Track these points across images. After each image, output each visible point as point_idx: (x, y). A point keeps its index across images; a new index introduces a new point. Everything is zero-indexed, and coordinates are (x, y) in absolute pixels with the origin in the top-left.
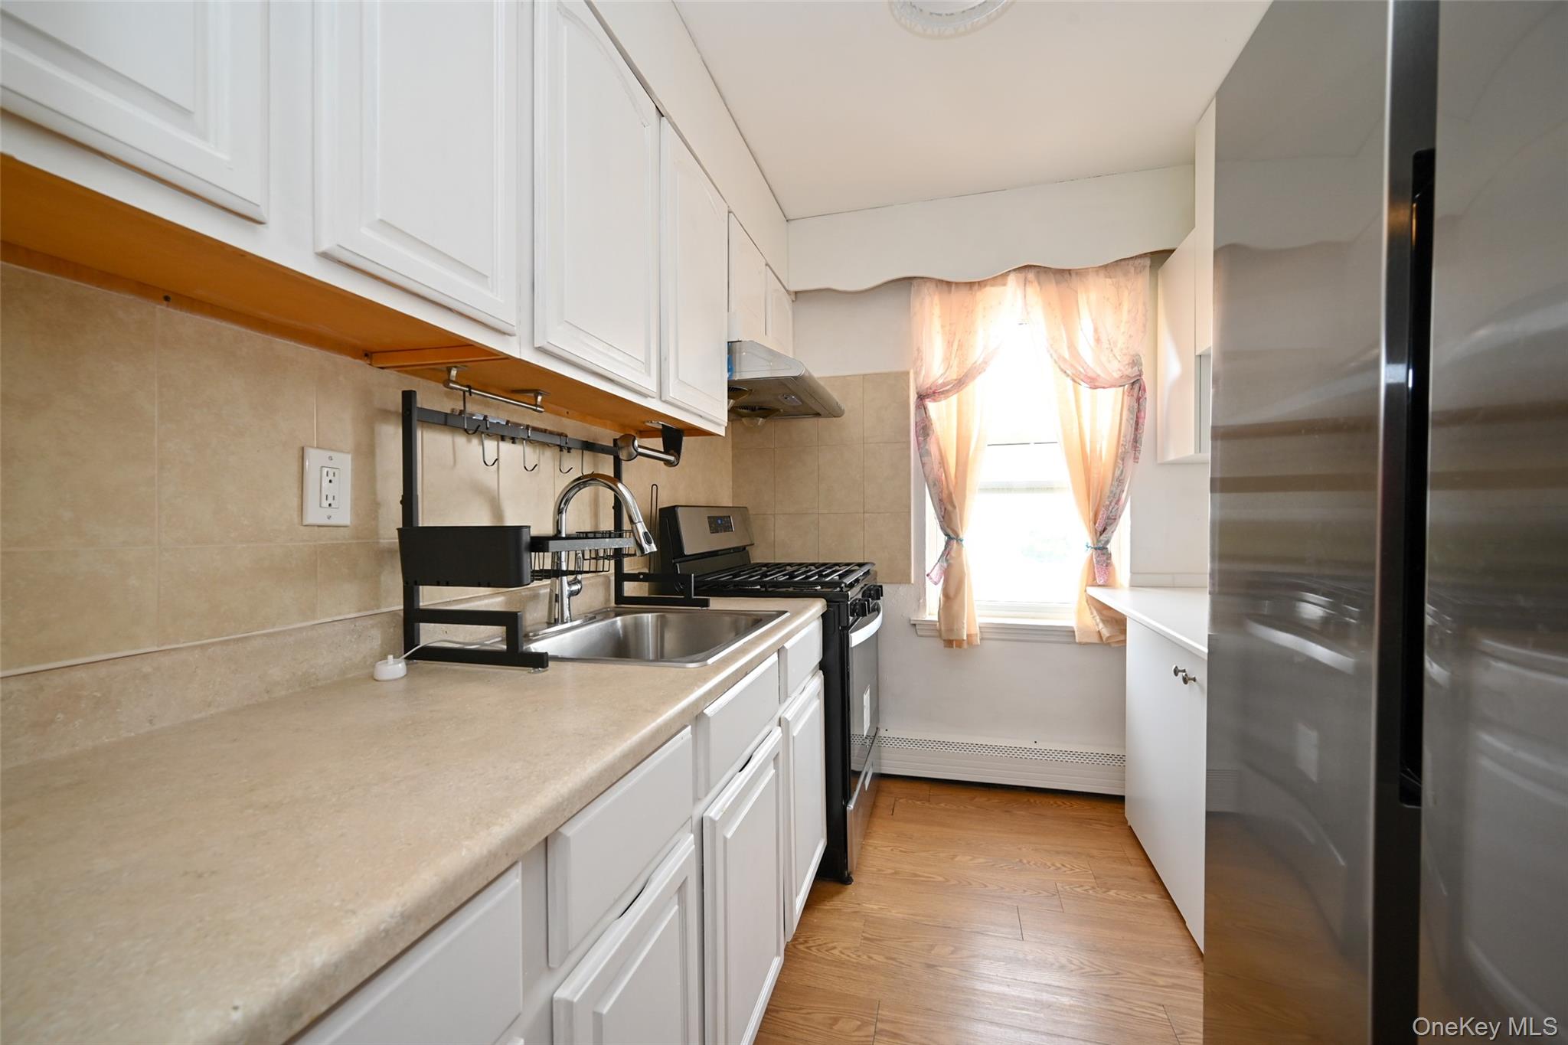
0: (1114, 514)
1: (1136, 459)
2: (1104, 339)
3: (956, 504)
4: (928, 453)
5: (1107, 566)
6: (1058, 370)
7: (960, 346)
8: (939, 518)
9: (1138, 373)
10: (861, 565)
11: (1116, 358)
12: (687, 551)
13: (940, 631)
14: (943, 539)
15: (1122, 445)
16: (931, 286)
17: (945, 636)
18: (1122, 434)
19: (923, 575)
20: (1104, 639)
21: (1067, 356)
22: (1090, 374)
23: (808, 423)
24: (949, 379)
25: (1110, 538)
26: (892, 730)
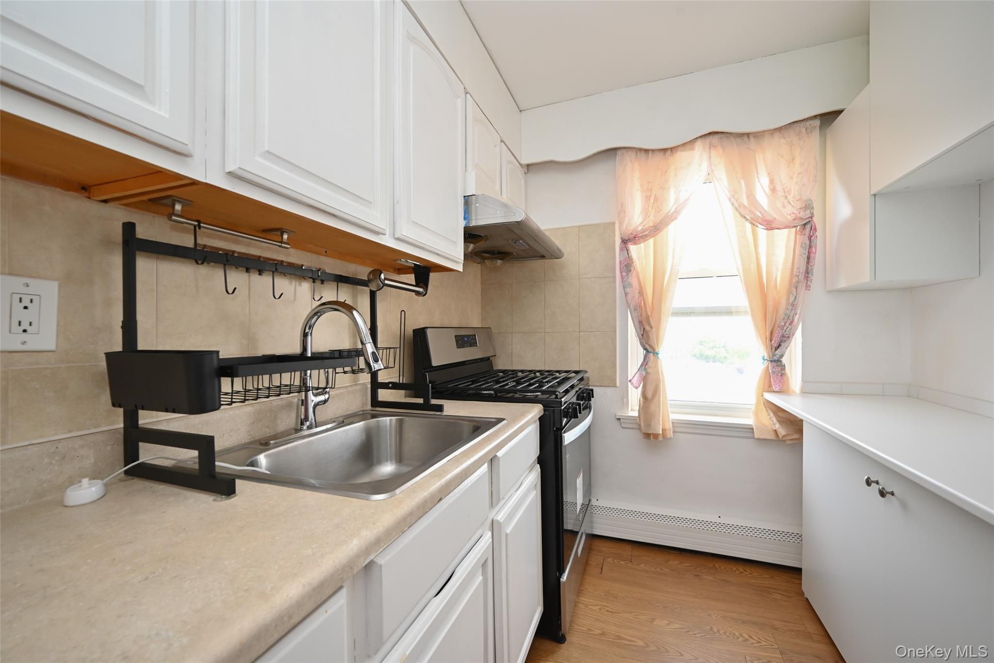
0: (787, 333)
1: (808, 287)
2: (779, 187)
3: (653, 325)
4: (630, 285)
5: (781, 376)
6: (738, 215)
7: (656, 199)
8: (638, 336)
9: (810, 215)
10: (577, 372)
11: (790, 203)
12: (435, 363)
13: (640, 425)
14: (642, 352)
15: (796, 275)
16: (632, 155)
17: (644, 430)
18: (795, 267)
19: (626, 381)
20: (780, 437)
21: (746, 203)
22: (768, 218)
23: (537, 264)
24: (647, 226)
25: (785, 353)
26: (600, 501)
